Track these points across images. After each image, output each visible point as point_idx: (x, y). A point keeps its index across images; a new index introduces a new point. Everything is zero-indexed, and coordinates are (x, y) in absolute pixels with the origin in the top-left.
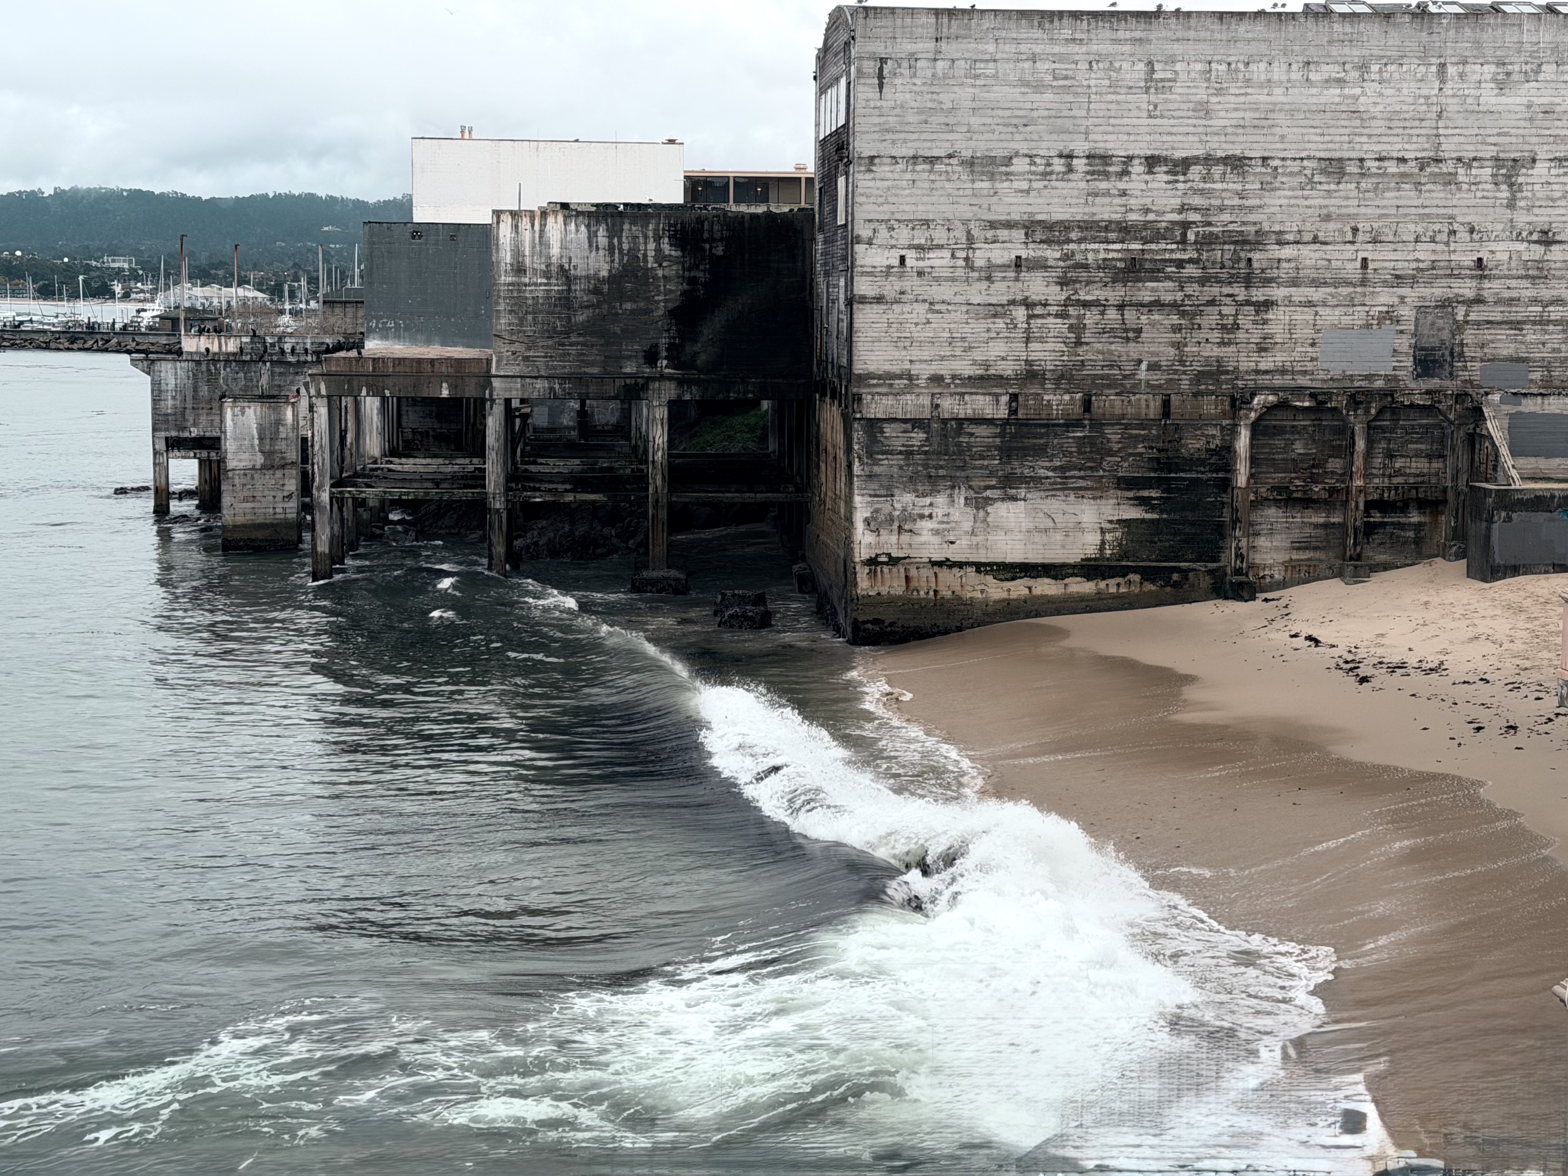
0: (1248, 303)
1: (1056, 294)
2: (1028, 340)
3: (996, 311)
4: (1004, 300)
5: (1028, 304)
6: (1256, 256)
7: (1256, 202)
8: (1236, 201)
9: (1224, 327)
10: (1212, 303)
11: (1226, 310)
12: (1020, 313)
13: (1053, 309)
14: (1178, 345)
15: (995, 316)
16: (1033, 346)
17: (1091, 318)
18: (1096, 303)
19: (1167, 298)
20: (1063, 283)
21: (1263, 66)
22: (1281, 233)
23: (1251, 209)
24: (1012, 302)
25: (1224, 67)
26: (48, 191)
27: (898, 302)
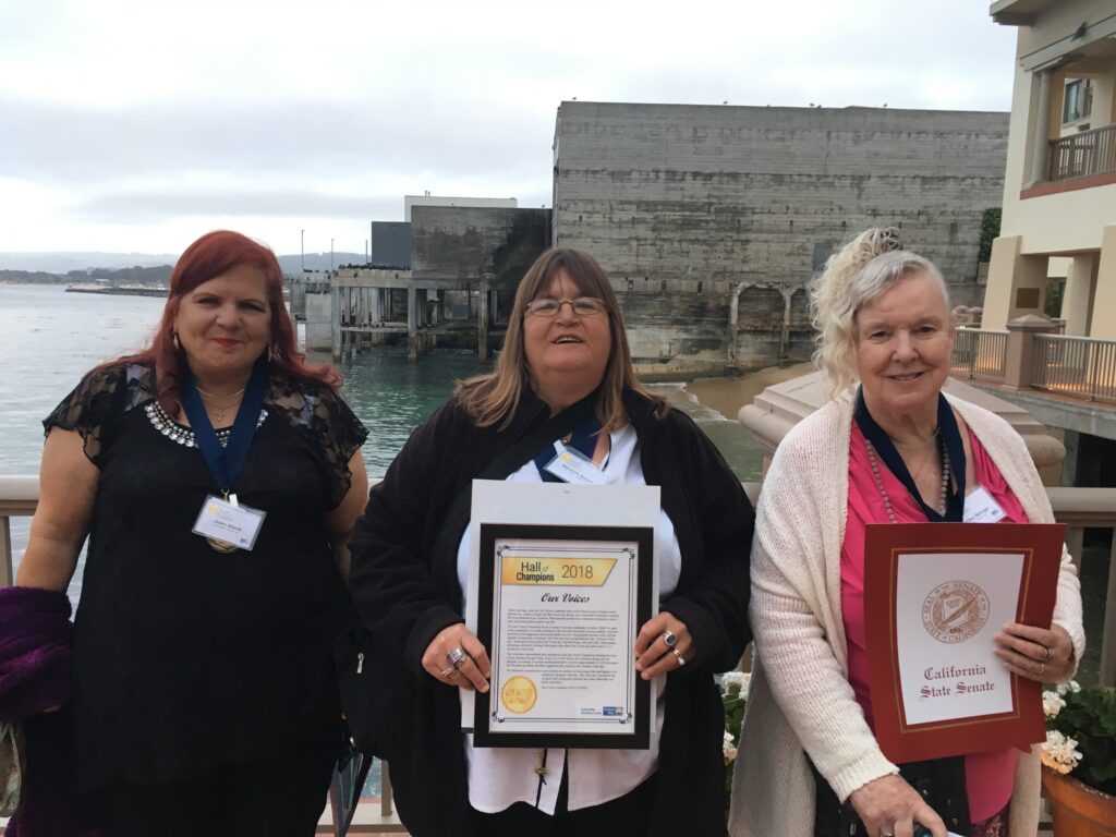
0: (737, 241)
1: (651, 235)
2: (637, 256)
3: (623, 242)
4: (627, 237)
5: (637, 239)
6: (742, 219)
7: (742, 194)
8: (733, 194)
9: (727, 251)
10: (721, 240)
11: (728, 243)
12: (634, 243)
13: (649, 242)
14: (706, 259)
15: (623, 244)
16: (640, 258)
17: (666, 246)
18: (669, 239)
19: (701, 237)
20: (654, 230)
21: (747, 131)
22: (753, 208)
23: (741, 197)
24: (631, 238)
25: (728, 132)
27: (579, 237)
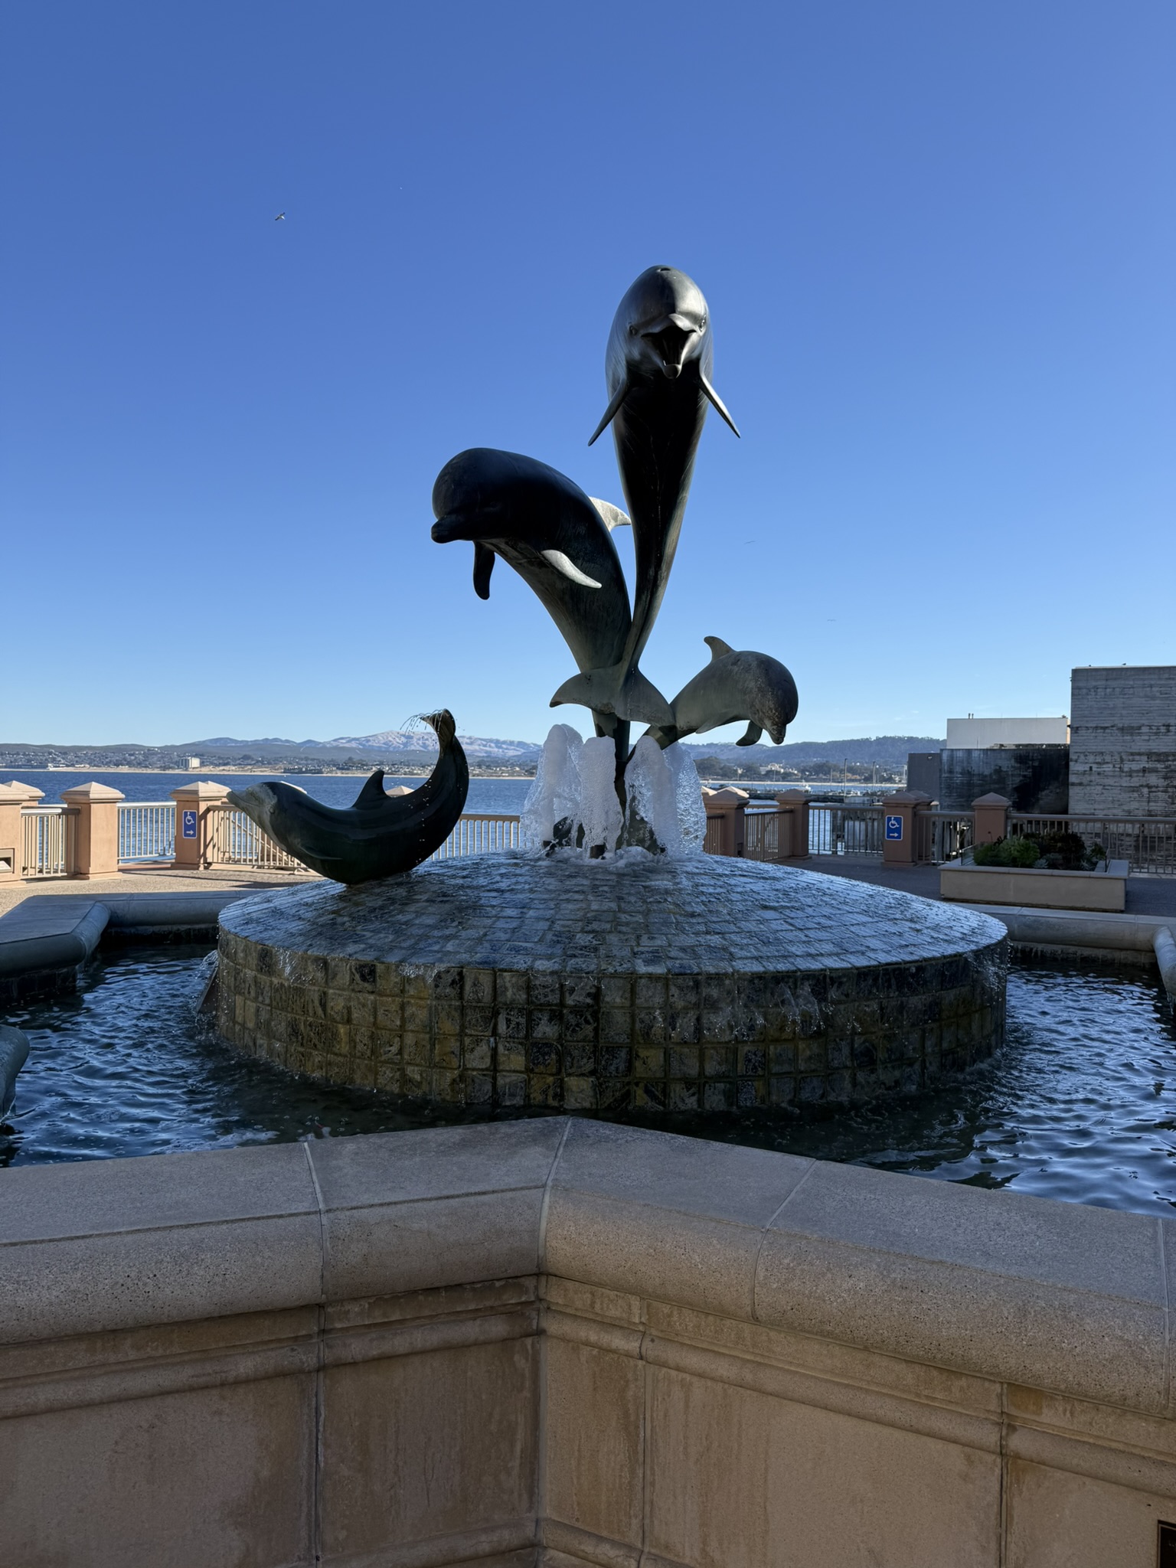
1: (1162, 783)
2: (1149, 802)
3: (1134, 789)
4: (1137, 785)
5: (1148, 786)
12: (1145, 791)
13: (1161, 789)
15: (1133, 791)
16: (1151, 804)
20: (1165, 778)
24: (1142, 786)
26: (873, 738)
27: (1089, 785)
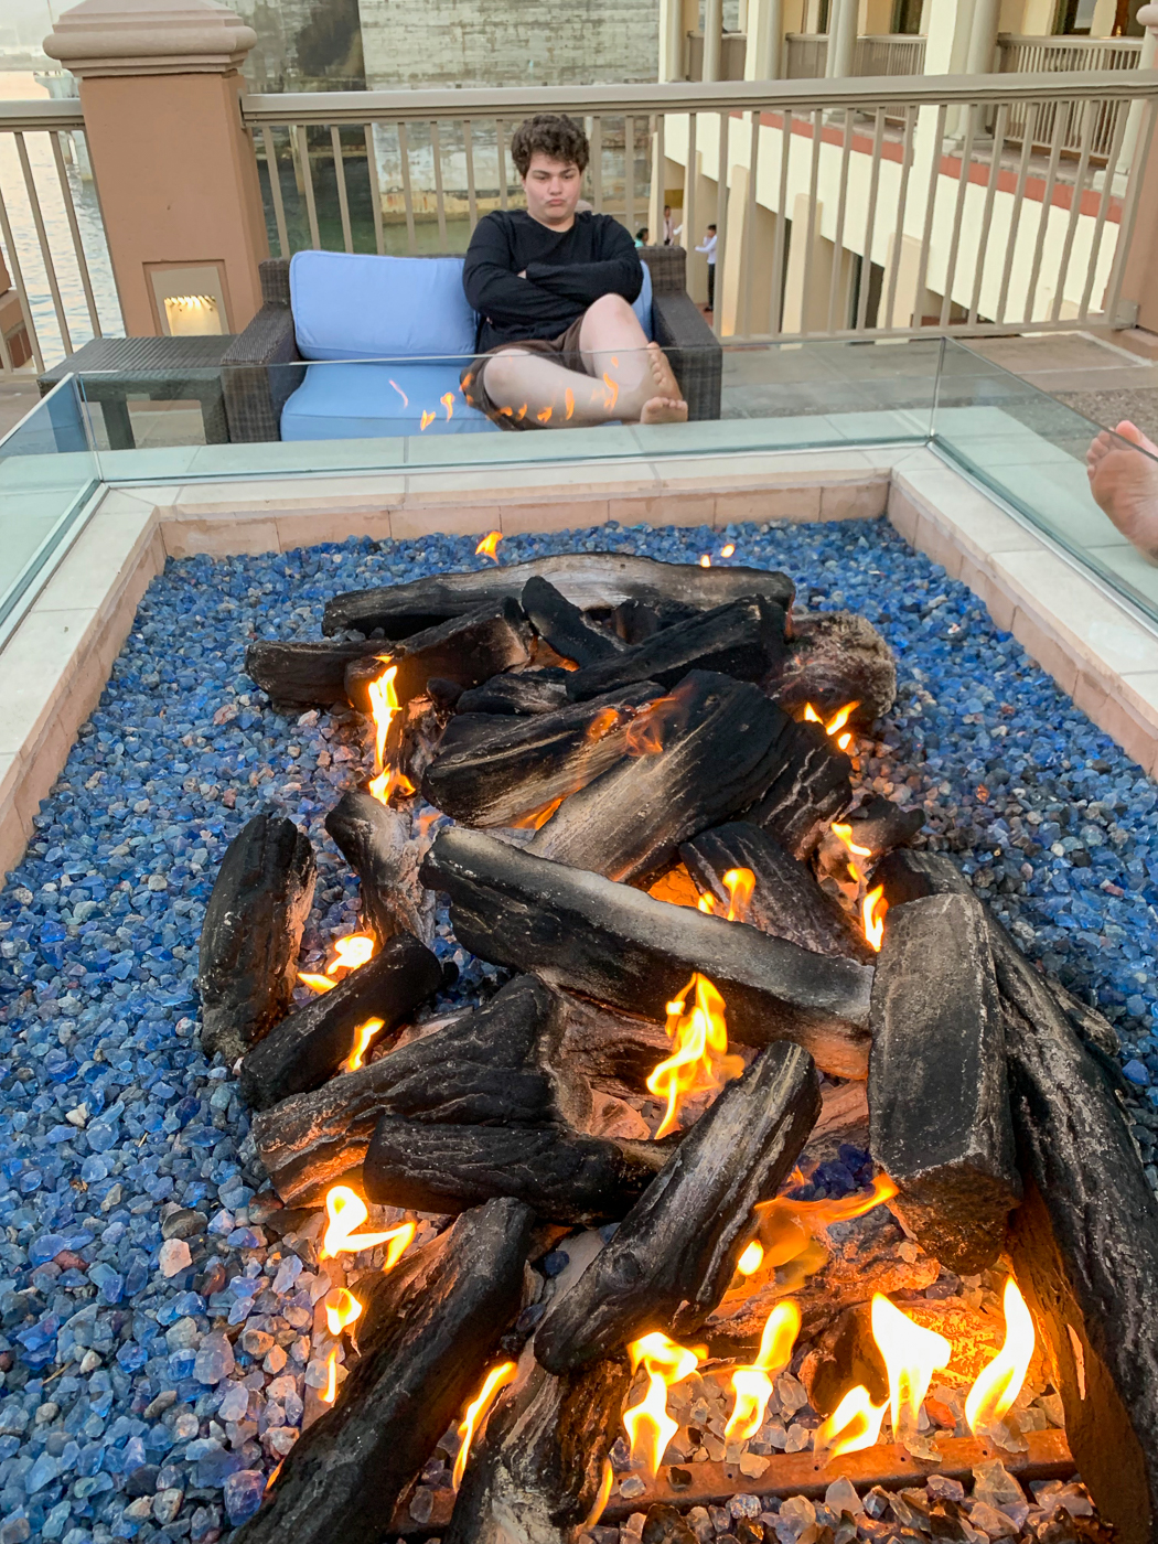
1: (477, 18)
2: (464, 49)
3: (445, 30)
4: (448, 23)
5: (463, 26)
10: (568, 21)
11: (576, 26)
12: (458, 31)
13: (477, 28)
14: (550, 50)
15: (444, 33)
16: (468, 53)
17: (499, 33)
18: (501, 23)
19: (542, 19)
20: (482, 10)
24: (453, 24)
27: (386, 26)
